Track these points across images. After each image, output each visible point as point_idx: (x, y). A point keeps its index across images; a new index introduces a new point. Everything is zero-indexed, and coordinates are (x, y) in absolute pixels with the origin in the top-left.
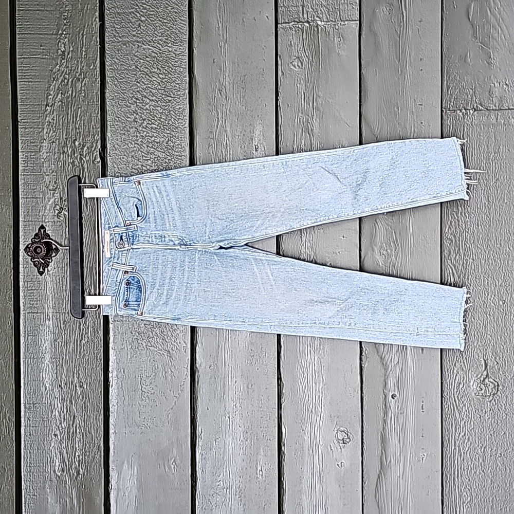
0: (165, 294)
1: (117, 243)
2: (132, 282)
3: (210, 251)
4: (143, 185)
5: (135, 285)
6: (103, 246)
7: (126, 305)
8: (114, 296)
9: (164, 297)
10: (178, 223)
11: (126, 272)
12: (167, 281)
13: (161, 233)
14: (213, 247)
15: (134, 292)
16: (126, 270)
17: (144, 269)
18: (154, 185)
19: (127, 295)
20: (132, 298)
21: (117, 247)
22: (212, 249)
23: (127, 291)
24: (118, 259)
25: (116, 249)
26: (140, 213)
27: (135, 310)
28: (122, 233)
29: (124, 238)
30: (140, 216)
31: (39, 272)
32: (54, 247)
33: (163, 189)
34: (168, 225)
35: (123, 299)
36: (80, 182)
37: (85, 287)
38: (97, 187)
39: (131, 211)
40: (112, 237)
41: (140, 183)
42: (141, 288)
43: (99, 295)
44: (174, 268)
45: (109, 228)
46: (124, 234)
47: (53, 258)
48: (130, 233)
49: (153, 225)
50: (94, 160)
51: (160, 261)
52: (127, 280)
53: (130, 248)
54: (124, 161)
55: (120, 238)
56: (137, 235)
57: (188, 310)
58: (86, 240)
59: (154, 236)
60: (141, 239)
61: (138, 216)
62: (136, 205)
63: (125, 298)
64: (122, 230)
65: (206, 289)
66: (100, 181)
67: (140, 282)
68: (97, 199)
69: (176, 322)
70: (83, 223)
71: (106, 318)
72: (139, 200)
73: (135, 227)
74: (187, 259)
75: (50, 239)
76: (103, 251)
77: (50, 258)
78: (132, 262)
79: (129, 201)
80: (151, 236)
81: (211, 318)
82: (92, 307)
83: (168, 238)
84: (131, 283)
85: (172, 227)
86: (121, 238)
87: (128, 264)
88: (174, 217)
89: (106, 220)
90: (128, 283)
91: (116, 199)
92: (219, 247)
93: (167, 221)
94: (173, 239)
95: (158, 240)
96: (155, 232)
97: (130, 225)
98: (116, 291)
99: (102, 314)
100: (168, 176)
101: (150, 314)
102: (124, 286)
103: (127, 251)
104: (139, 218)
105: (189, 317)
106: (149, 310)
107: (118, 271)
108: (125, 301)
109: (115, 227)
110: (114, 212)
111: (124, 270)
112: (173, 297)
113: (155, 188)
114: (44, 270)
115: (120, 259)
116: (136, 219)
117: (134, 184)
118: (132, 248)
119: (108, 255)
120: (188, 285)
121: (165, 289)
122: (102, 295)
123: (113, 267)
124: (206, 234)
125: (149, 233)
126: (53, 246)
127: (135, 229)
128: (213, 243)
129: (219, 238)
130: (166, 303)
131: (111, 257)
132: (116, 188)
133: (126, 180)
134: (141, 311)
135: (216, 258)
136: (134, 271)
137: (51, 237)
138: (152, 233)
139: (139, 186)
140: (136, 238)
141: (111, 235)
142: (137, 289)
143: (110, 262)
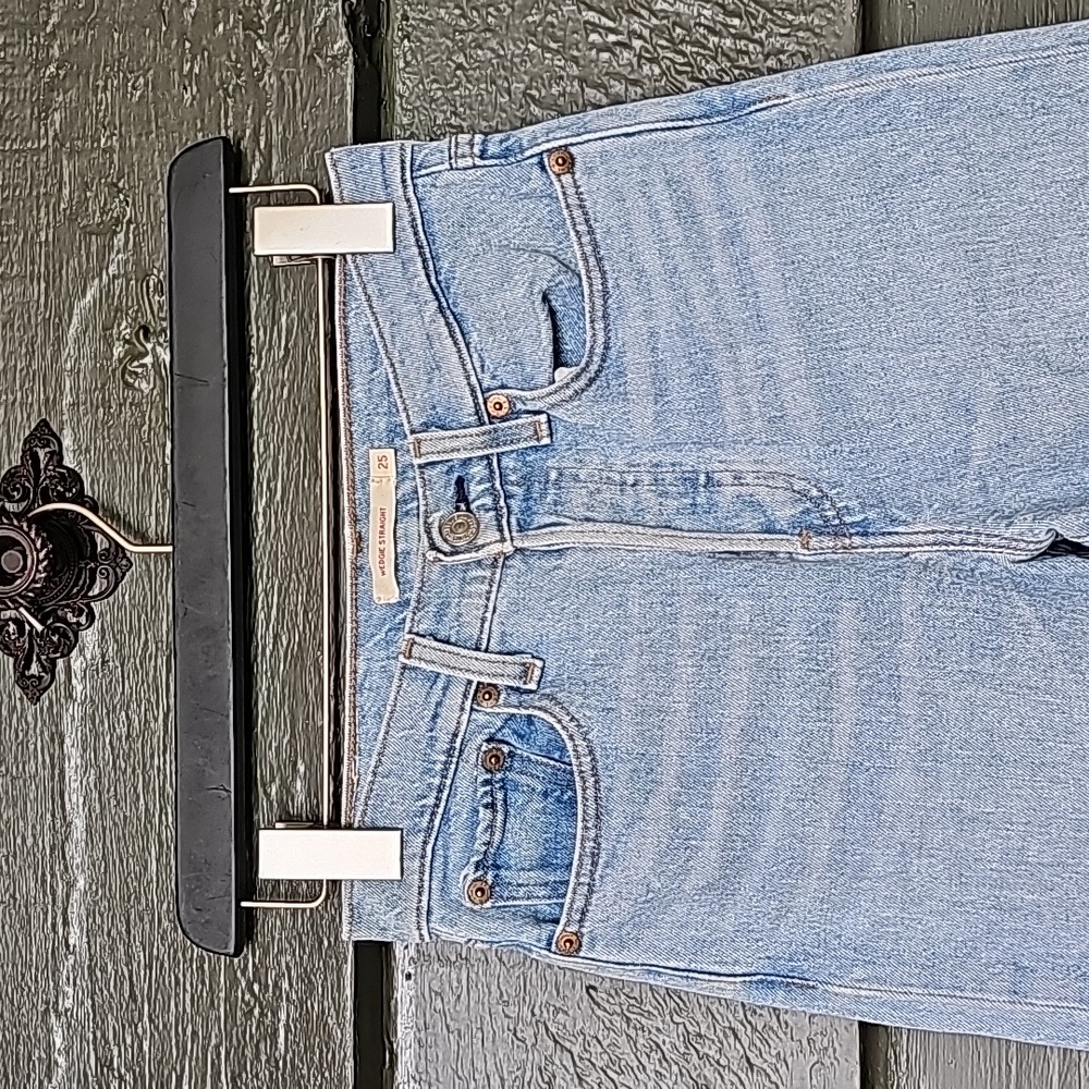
0: (716, 829)
1: (435, 518)
2: (522, 750)
3: (985, 567)
4: (590, 171)
5: (539, 770)
6: (359, 540)
7: (484, 891)
8: (415, 830)
9: (710, 851)
10: (799, 401)
11: (486, 691)
12: (728, 751)
13: (689, 460)
14: (1010, 544)
15: (528, 813)
16: (486, 680)
17: (588, 677)
18: (657, 176)
19: (491, 827)
20: (522, 843)
21: (433, 547)
22: (1004, 557)
23: (491, 806)
24: (440, 616)
25: (431, 555)
26: (569, 346)
27: (538, 920)
28: (466, 462)
29: (474, 490)
30: (565, 365)
31: (22, 678)
32: (101, 543)
33: (704, 192)
34: (732, 409)
35: (470, 851)
36: (236, 173)
37: (262, 771)
38: (328, 199)
39: (518, 334)
40: (407, 486)
41: (568, 163)
42: (571, 786)
43: (335, 824)
44: (769, 671)
45: (395, 432)
46: (478, 470)
47: (96, 607)
48: (508, 462)
49: (642, 414)
50: (318, 50)
51: (686, 631)
52: (489, 741)
53: (508, 548)
54: (482, 65)
55: (451, 491)
56: (553, 475)
57: (855, 925)
58: (268, 505)
59: (647, 478)
60: (577, 498)
61: (558, 361)
62: (545, 299)
63: (479, 846)
64: (464, 443)
65: (969, 809)
66: (342, 162)
67: (563, 749)
68: (330, 261)
69: (778, 999)
70: (257, 407)
71: (374, 960)
72: (567, 267)
73: (535, 425)
74: (847, 619)
75: (80, 498)
76: (357, 569)
77: (80, 603)
78: (524, 632)
79: (508, 276)
80: (630, 479)
81: (993, 984)
82: (292, 890)
83: (729, 491)
84: (511, 755)
85: (758, 423)
86: (462, 496)
87: (493, 646)
88: (771, 362)
89: (378, 389)
90: (497, 759)
91: (430, 261)
92: (1047, 541)
93: (727, 386)
94: (762, 494)
95: (673, 504)
96: (657, 457)
97: (514, 414)
98: (431, 801)
99: (344, 936)
100: (737, 111)
101: (622, 946)
102: (470, 772)
103: (494, 566)
104: (563, 374)
105: (858, 973)
106: (621, 925)
107: (440, 684)
108: (477, 866)
109: (426, 427)
110: (419, 338)
111: (476, 679)
112: (764, 852)
113: (659, 191)
114: (50, 668)
115: (453, 611)
116: (542, 378)
117: (536, 172)
118: (518, 550)
119: (385, 590)
120: (862, 778)
121: (716, 800)
122: (349, 827)
123: (412, 663)
124: (966, 461)
125: (620, 464)
126: (99, 538)
127: (537, 435)
128: (1009, 519)
129: (1047, 488)
130: (721, 888)
131: (405, 603)
132: (433, 199)
133: (492, 149)
134: (573, 928)
135: (1028, 614)
136: (532, 686)
137: (88, 491)
138: (636, 459)
139: (566, 179)
140: (544, 494)
141: (401, 474)
142: (546, 795)
143: (398, 628)
